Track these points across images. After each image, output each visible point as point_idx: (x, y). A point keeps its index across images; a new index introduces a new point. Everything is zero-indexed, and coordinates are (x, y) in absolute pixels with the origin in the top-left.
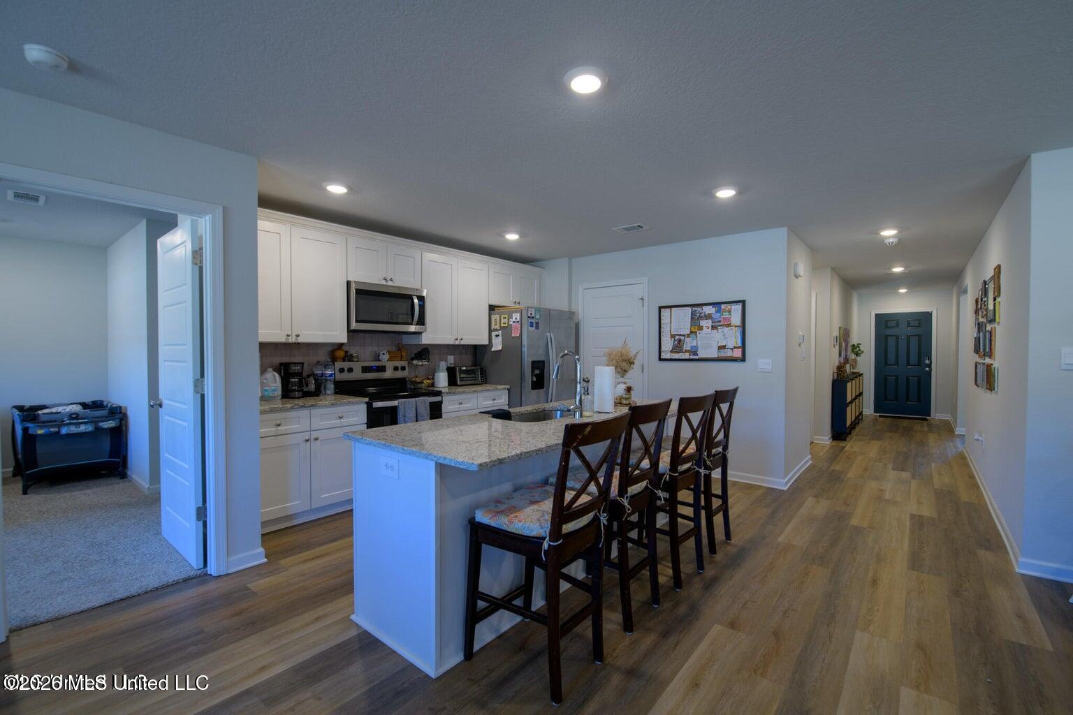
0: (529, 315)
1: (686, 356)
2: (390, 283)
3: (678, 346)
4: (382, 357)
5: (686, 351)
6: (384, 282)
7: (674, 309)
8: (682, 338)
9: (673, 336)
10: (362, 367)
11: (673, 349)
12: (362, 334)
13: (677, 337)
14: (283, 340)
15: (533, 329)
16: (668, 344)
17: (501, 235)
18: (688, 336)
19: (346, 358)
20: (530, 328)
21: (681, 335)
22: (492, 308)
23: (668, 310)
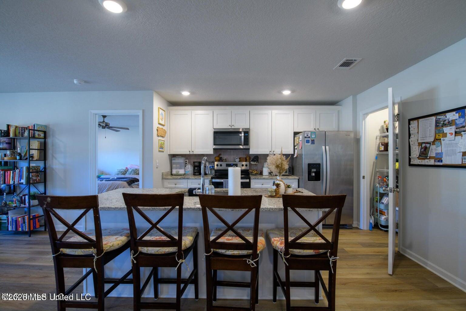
0: (306, 136)
1: (432, 162)
2: (233, 127)
3: (424, 153)
4: (236, 160)
5: (431, 158)
6: (230, 127)
7: (420, 120)
8: (428, 145)
9: (420, 144)
10: (226, 164)
11: (420, 156)
12: (229, 150)
13: (423, 145)
14: (188, 153)
15: (309, 144)
16: (416, 151)
17: (280, 92)
18: (434, 143)
19: (221, 160)
20: (306, 144)
21: (427, 143)
22: (296, 134)
23: (416, 122)
